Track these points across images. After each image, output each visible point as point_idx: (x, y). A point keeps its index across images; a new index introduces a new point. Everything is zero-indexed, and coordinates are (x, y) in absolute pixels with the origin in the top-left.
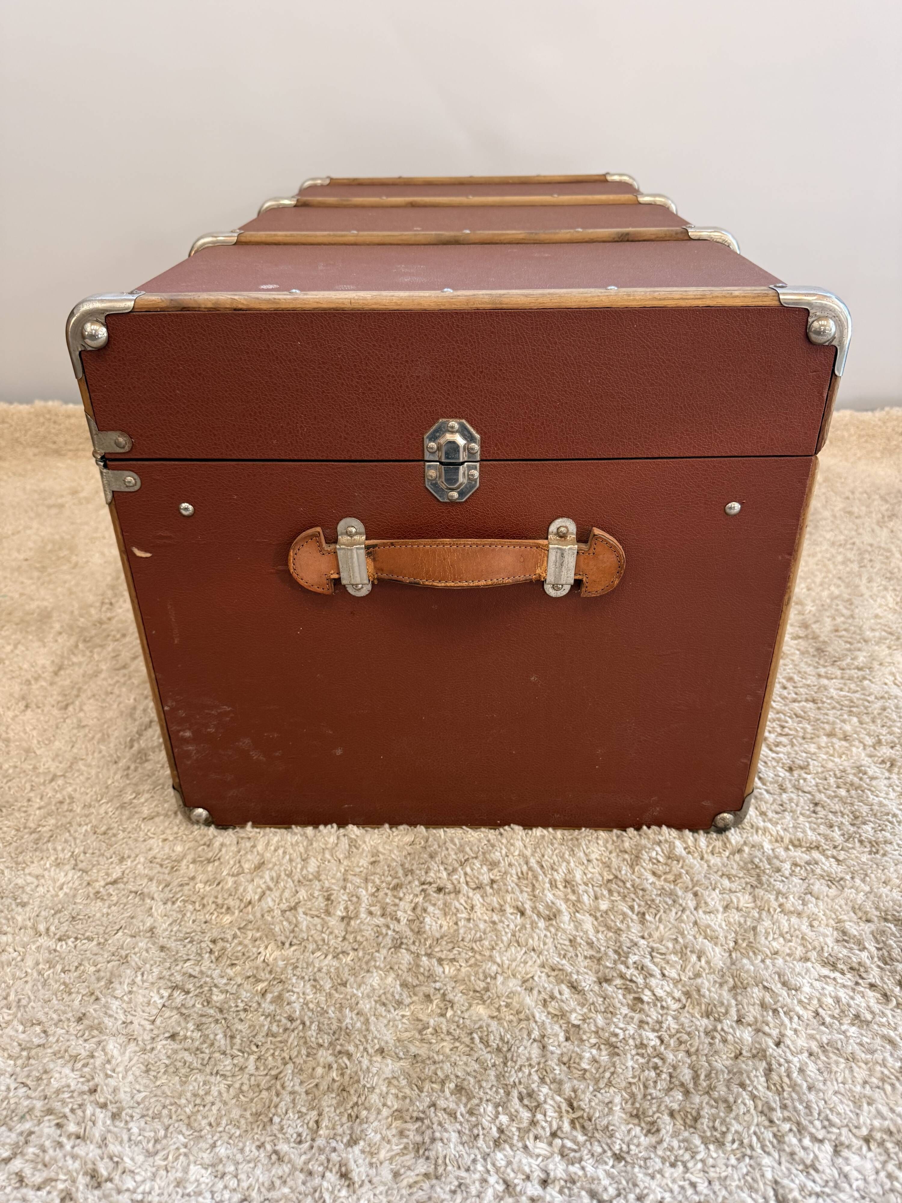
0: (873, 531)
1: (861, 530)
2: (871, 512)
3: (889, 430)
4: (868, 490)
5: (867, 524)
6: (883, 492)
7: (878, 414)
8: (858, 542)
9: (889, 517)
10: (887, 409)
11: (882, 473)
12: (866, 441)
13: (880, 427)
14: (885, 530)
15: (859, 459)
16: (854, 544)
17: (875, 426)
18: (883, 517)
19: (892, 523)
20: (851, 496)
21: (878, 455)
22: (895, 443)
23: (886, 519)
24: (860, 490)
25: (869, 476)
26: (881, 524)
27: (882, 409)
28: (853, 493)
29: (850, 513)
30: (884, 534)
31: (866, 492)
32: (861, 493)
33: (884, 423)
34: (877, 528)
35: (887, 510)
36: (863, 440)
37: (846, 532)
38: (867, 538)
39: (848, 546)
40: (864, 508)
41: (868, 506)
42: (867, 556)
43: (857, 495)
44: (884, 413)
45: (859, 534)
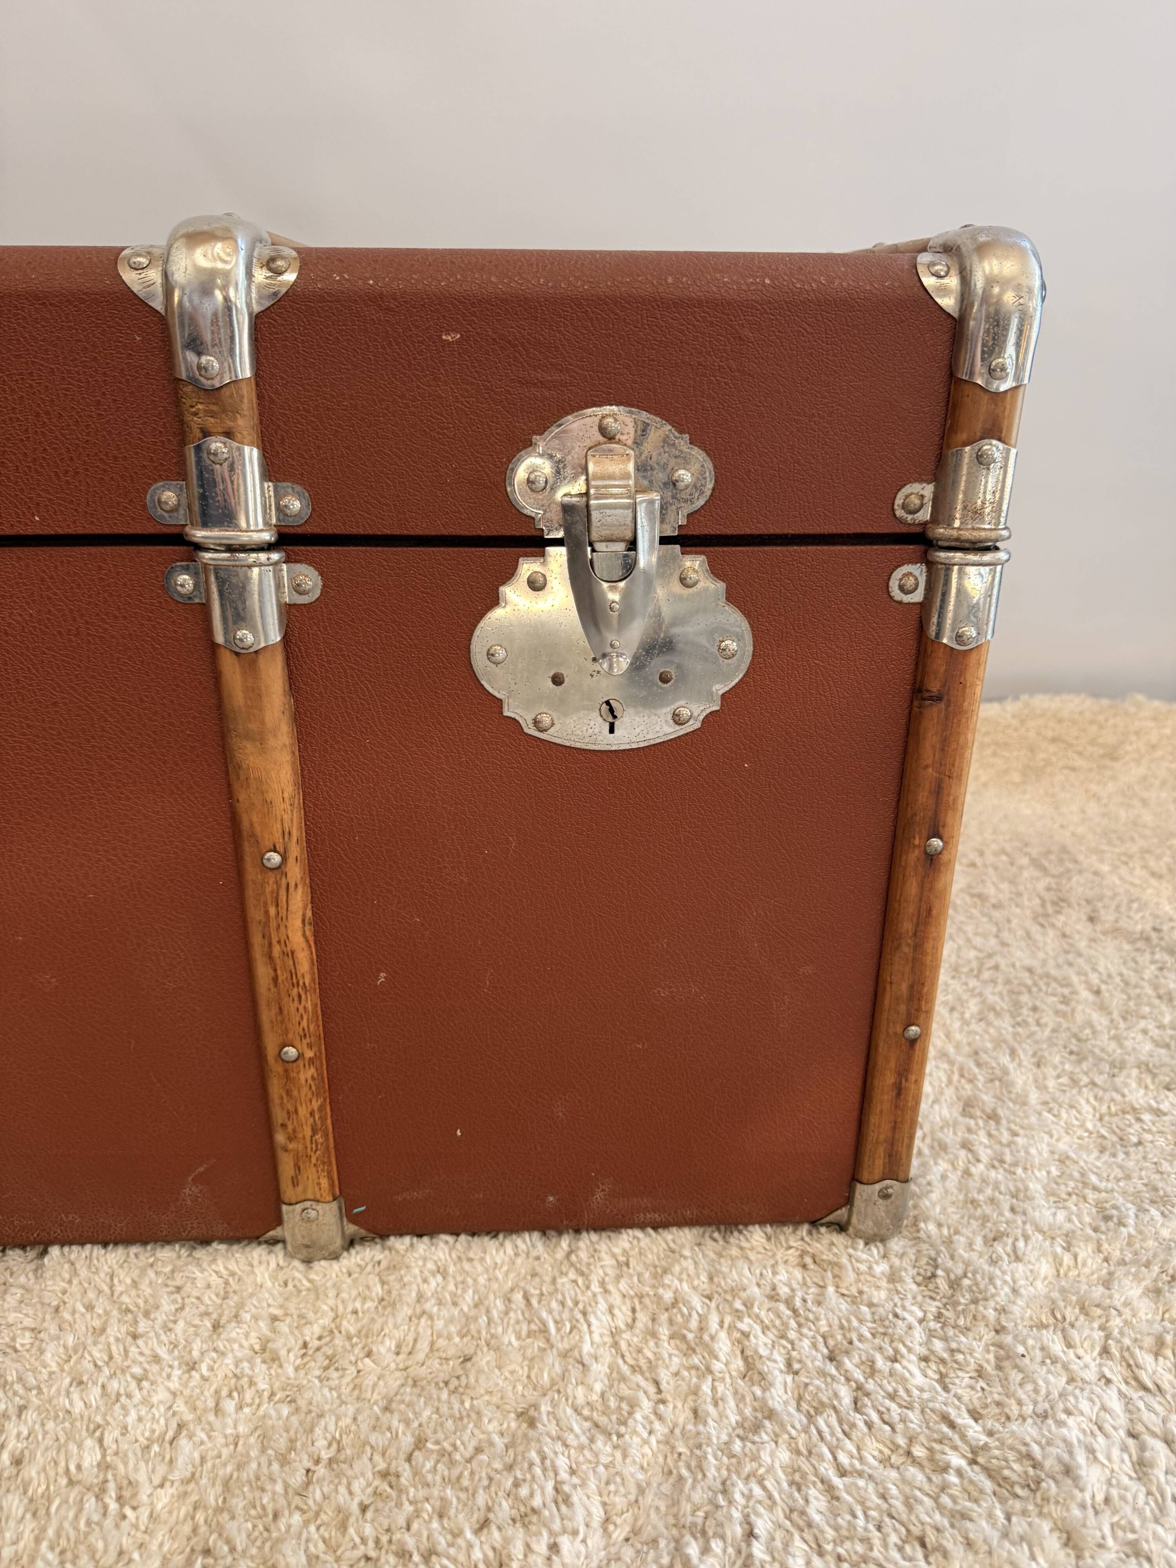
0: (1028, 935)
1: (1005, 935)
2: (1019, 894)
3: (1032, 734)
4: (1008, 847)
5: (1015, 921)
6: (1034, 852)
7: (1011, 707)
8: (1003, 963)
9: (1054, 903)
10: (1024, 697)
11: (1028, 812)
12: (994, 754)
13: (1016, 730)
14: (1051, 932)
15: (985, 785)
16: (996, 967)
17: (1008, 726)
18: (1043, 904)
19: (1062, 918)
20: (979, 861)
21: (1016, 777)
22: (1042, 756)
23: (1050, 909)
24: (994, 847)
25: (1006, 817)
26: (1042, 918)
27: (1016, 698)
28: (982, 854)
29: (981, 897)
30: (1050, 941)
31: (1003, 851)
32: (996, 854)
33: (1022, 722)
34: (1035, 929)
35: (1048, 889)
36: (988, 752)
37: (978, 941)
38: (1021, 956)
39: (986, 975)
40: (1005, 886)
41: (1012, 882)
42: (1025, 998)
43: (990, 858)
44: (1019, 705)
45: (1004, 944)
